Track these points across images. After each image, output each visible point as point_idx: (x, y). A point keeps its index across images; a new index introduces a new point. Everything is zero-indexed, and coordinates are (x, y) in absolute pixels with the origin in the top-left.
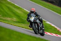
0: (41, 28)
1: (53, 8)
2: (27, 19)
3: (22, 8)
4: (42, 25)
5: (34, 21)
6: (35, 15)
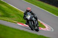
1: (36, 3)
3: (7, 3)
5: (30, 19)
6: (31, 14)
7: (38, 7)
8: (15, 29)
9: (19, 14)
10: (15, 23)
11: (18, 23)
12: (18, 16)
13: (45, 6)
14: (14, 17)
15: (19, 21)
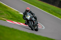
0: (36, 24)
4: (37, 22)
7: (28, 4)
8: (4, 27)
9: (8, 11)
10: (4, 20)
11: (7, 20)
12: (7, 13)
13: (36, 3)
14: (3, 14)
15: (8, 18)
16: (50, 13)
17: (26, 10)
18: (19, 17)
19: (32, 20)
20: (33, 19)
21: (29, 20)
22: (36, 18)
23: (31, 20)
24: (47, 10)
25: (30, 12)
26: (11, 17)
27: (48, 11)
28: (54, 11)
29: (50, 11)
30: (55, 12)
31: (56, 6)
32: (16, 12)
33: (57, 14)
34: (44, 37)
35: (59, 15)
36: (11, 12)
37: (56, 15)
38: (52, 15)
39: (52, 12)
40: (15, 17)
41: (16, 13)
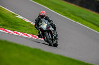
2: (35, 26)
6: (47, 21)
16: (66, 16)
17: (40, 15)
18: (16, 23)
19: (50, 31)
20: (51, 29)
21: (46, 31)
22: (54, 27)
23: (48, 31)
24: (61, 11)
25: (46, 18)
26: (3, 23)
27: (64, 13)
28: (73, 13)
29: (66, 13)
30: (74, 15)
31: (76, 4)
32: (11, 15)
33: (77, 18)
34: (57, 55)
35: (81, 19)
36: (4, 15)
37: (76, 20)
38: (69, 19)
39: (69, 14)
40: (9, 22)
41: (12, 17)
